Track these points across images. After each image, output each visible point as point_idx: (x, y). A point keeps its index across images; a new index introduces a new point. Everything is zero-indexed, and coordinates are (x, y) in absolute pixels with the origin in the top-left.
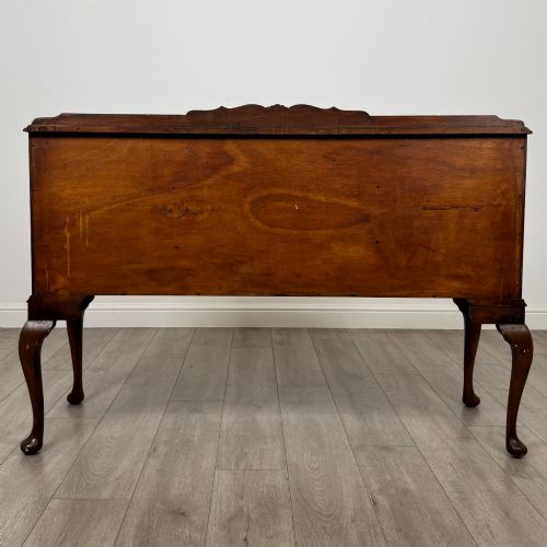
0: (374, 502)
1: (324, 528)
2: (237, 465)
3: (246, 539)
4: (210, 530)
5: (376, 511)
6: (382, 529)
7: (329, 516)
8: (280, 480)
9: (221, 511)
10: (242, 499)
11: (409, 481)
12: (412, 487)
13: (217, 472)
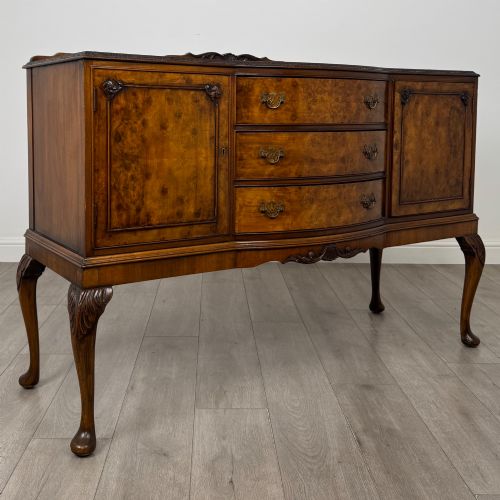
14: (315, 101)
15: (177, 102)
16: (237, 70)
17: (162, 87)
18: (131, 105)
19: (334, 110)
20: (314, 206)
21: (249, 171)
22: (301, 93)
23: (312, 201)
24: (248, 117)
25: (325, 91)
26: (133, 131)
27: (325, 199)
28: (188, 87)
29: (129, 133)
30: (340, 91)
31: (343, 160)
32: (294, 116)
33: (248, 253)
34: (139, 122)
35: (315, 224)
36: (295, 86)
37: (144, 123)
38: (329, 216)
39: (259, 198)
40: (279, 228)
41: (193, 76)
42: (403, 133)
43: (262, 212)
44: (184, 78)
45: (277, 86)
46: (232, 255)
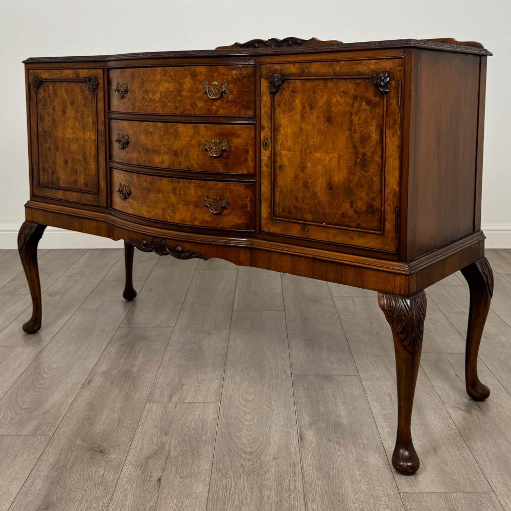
0: (301, 437)
1: (243, 466)
2: (170, 397)
3: (159, 480)
4: (125, 470)
5: (301, 447)
6: (302, 468)
7: (251, 453)
8: (210, 414)
9: (141, 449)
10: (166, 434)
11: (343, 413)
12: (345, 421)
13: (148, 405)
15: (71, 92)
17: (62, 81)
18: (47, 95)
19: (164, 100)
22: (137, 82)
25: (156, 80)
26: (49, 114)
28: (77, 80)
29: (46, 115)
30: (170, 79)
31: (176, 153)
32: (134, 106)
34: (51, 108)
36: (133, 76)
37: (54, 109)
39: (120, 180)
41: (80, 71)
42: (275, 129)
44: (74, 73)
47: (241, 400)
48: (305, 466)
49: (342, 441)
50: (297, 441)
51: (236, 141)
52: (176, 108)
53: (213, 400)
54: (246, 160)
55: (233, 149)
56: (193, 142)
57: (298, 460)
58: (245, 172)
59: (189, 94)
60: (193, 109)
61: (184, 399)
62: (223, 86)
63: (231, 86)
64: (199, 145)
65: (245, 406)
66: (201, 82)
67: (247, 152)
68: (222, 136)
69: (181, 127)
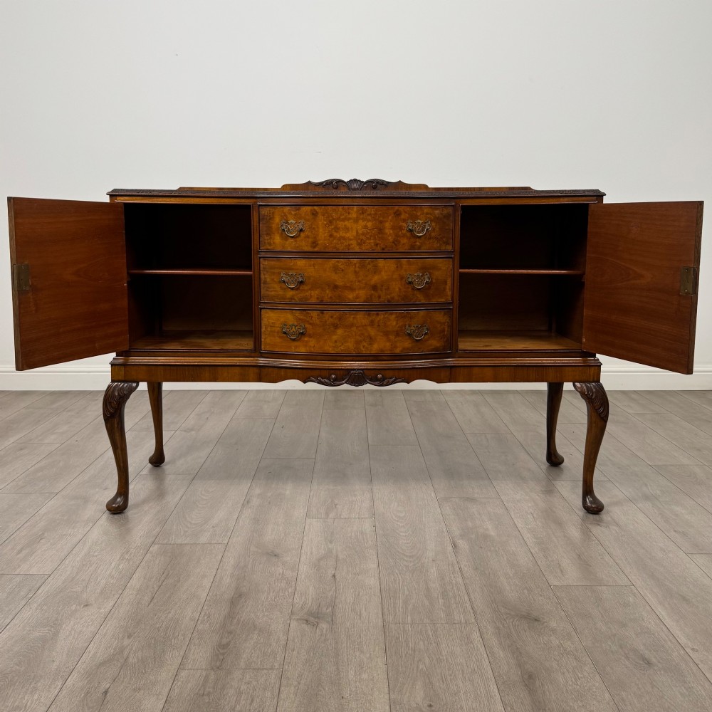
0: (455, 546)
1: (406, 566)
2: (327, 514)
3: (334, 576)
4: (301, 569)
5: (456, 552)
6: (460, 568)
7: (412, 556)
8: (367, 526)
9: (312, 553)
11: (490, 528)
12: (492, 533)
13: (308, 521)
14: (337, 229)
16: (259, 200)
19: (361, 237)
20: (340, 331)
21: (273, 293)
22: (321, 220)
23: (336, 327)
24: (270, 244)
25: (350, 219)
27: (352, 325)
30: (369, 217)
31: (375, 288)
32: (315, 244)
33: (271, 369)
35: (341, 349)
36: (315, 214)
38: (358, 342)
39: (282, 320)
40: (303, 350)
43: (285, 333)
45: (295, 215)
46: (256, 370)
47: (394, 517)
48: (462, 567)
49: (492, 548)
50: (451, 548)
51: (437, 274)
52: (377, 245)
53: (367, 516)
54: (445, 289)
55: (434, 281)
56: (396, 276)
57: (455, 561)
58: (442, 300)
59: (391, 232)
60: (396, 245)
61: (340, 515)
62: (427, 224)
63: (433, 224)
64: (402, 278)
65: (398, 521)
66: (404, 220)
67: (445, 282)
68: (424, 269)
69: (381, 263)
